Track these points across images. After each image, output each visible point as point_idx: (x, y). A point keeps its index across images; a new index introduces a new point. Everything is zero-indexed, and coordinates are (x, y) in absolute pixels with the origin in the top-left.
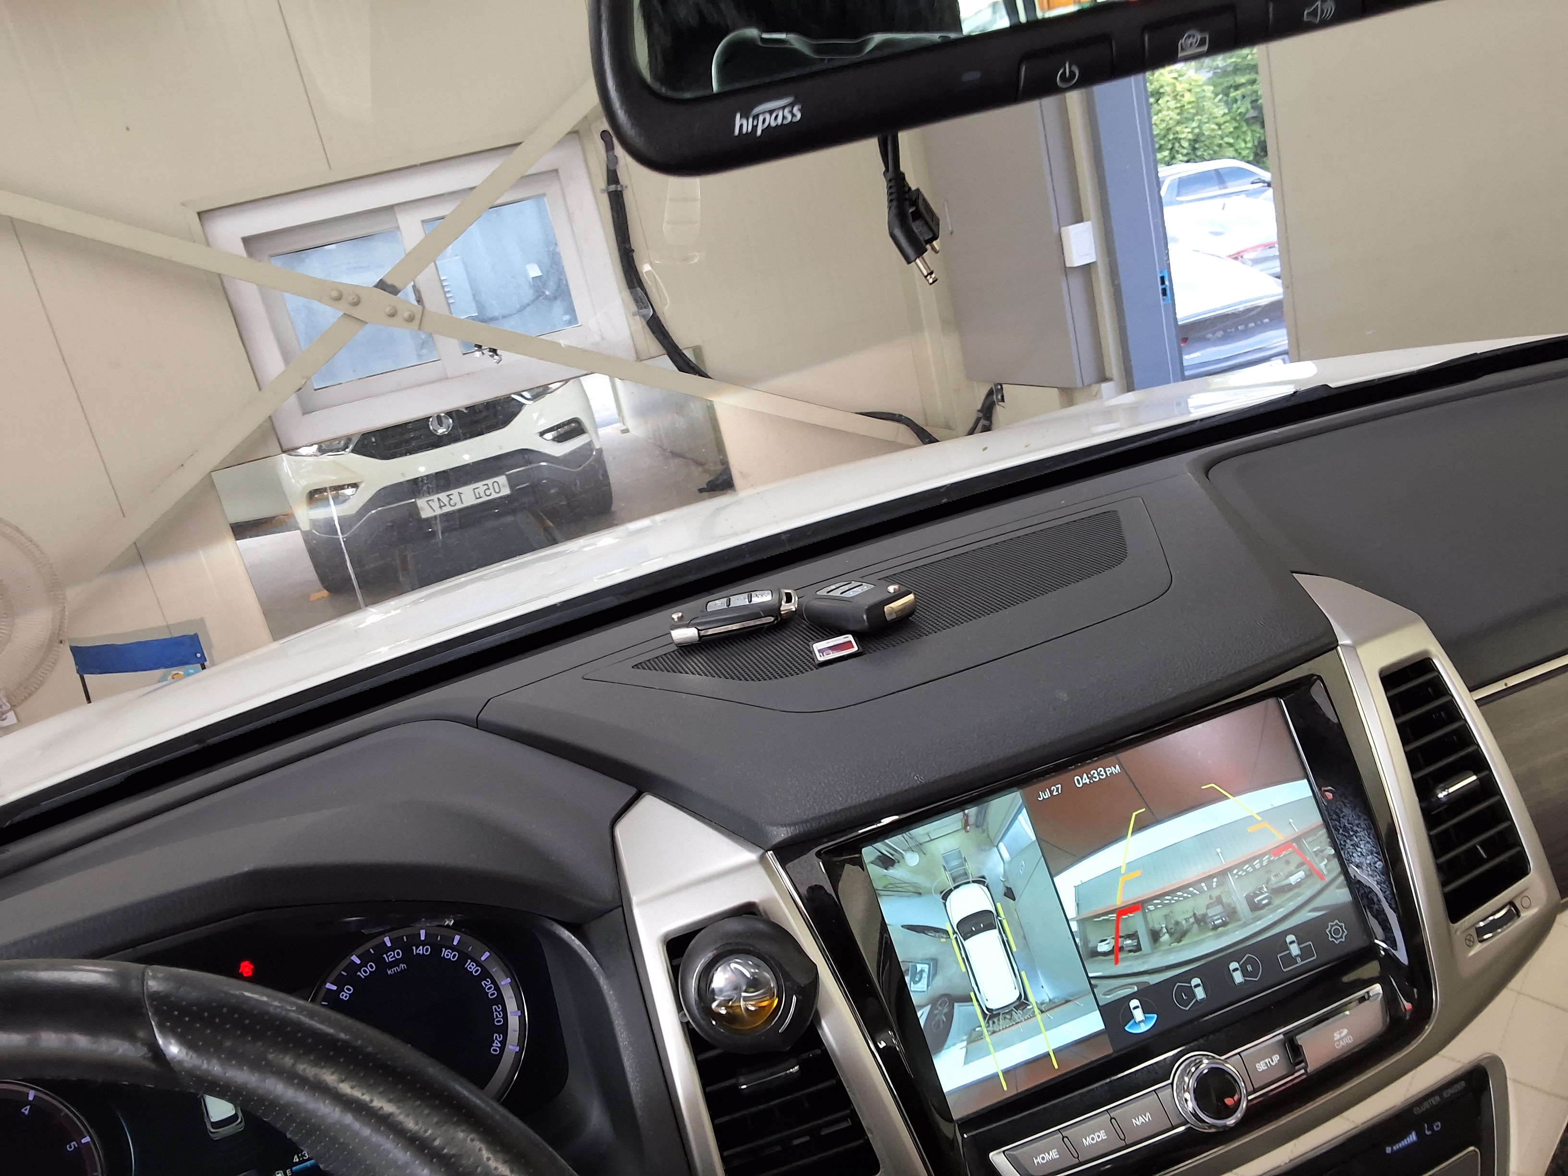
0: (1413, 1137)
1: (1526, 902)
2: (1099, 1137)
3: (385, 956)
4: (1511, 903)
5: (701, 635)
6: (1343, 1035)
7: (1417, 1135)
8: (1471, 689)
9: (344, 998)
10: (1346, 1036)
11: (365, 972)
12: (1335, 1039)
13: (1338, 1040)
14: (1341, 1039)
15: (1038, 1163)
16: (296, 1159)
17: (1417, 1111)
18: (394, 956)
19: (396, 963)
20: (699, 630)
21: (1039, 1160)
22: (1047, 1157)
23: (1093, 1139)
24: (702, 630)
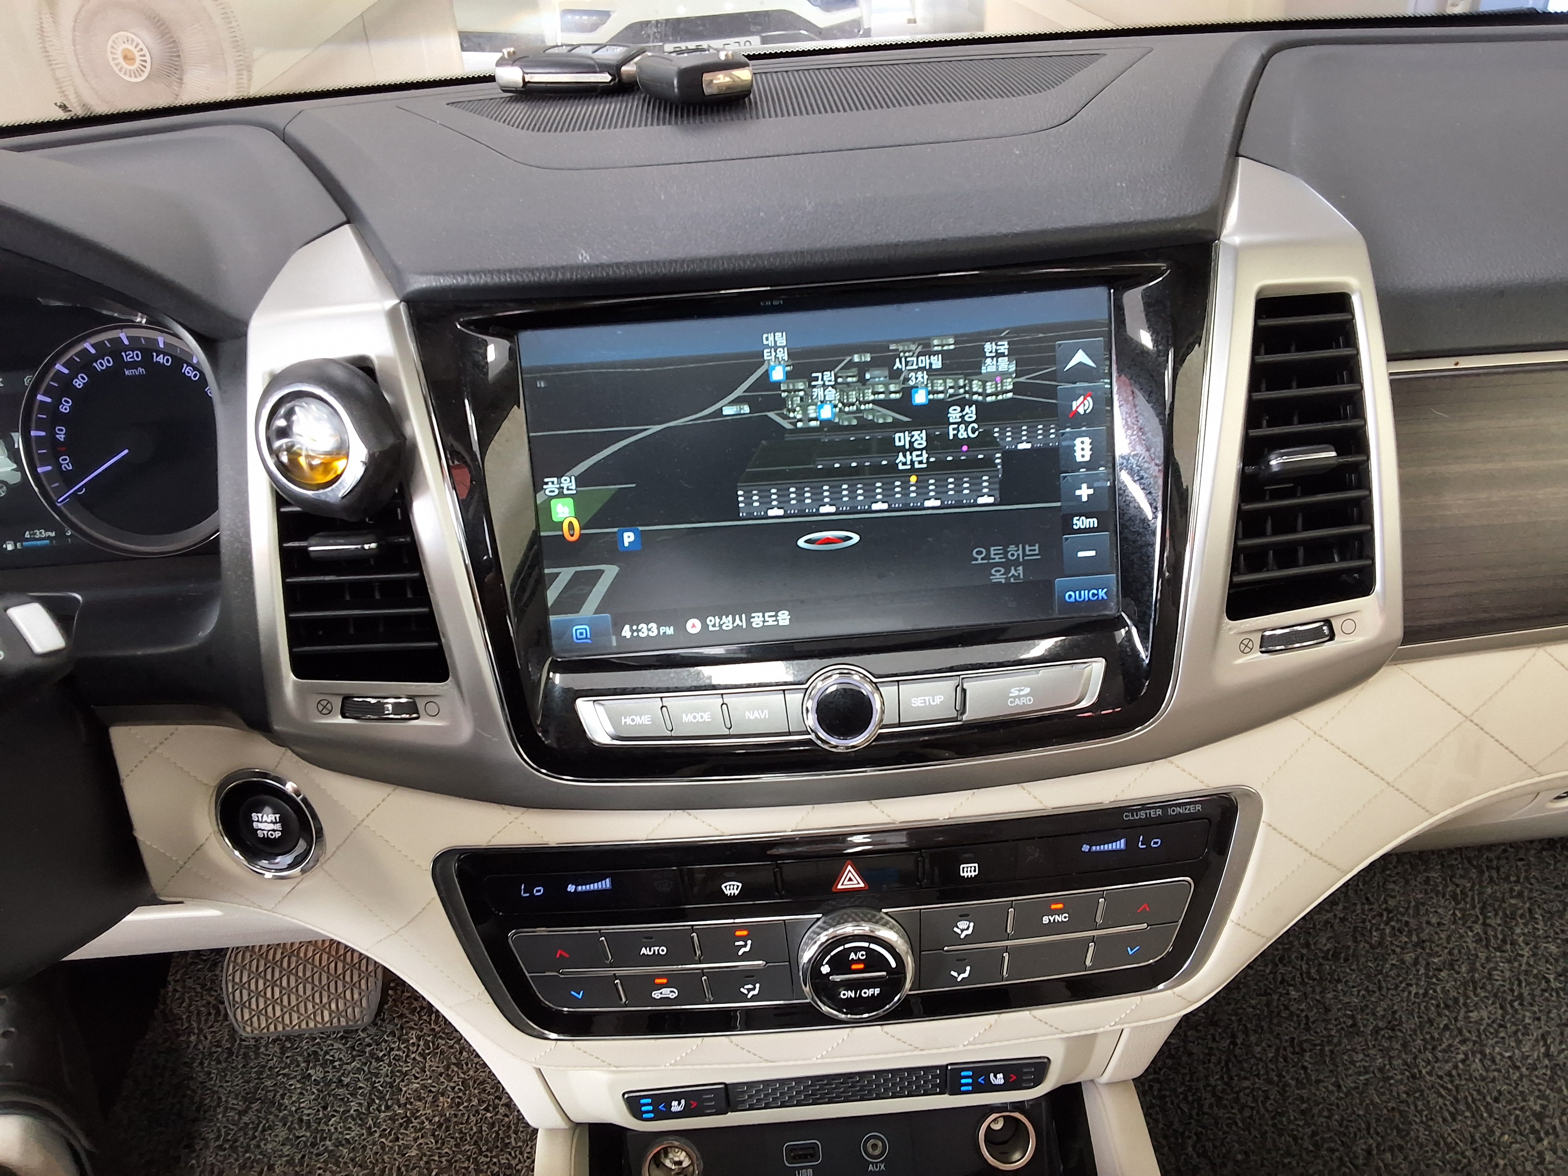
0: (1121, 844)
1: (1348, 626)
2: (702, 717)
3: (123, 354)
4: (1327, 622)
5: (527, 80)
6: (1022, 693)
7: (1127, 844)
8: (1392, 357)
9: (77, 385)
10: (1026, 696)
11: (102, 364)
12: (1011, 695)
13: (1015, 697)
14: (1019, 697)
15: (625, 723)
16: (27, 535)
17: (1127, 817)
18: (133, 357)
19: (133, 365)
20: (524, 73)
21: (628, 721)
22: (638, 720)
23: (695, 717)
24: (527, 73)
